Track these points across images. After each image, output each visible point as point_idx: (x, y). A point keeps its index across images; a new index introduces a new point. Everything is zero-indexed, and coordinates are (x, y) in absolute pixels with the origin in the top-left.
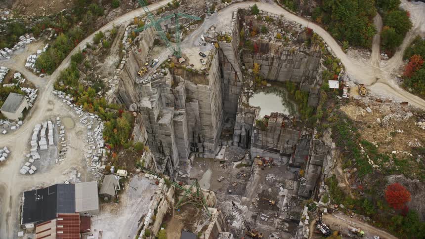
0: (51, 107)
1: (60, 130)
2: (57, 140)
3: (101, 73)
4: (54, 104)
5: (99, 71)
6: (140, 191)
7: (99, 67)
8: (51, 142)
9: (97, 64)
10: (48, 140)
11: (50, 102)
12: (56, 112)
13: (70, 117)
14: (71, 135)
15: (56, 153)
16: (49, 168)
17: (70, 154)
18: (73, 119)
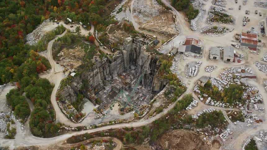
0: (189, 82)
1: (187, 72)
2: (188, 70)
3: (164, 100)
4: (188, 83)
5: (165, 101)
6: (165, 50)
7: (164, 103)
8: (191, 69)
9: (164, 105)
10: (192, 70)
11: (189, 84)
12: (187, 80)
13: (182, 76)
14: (183, 70)
15: (189, 66)
16: (192, 62)
17: (185, 64)
18: (181, 75)
